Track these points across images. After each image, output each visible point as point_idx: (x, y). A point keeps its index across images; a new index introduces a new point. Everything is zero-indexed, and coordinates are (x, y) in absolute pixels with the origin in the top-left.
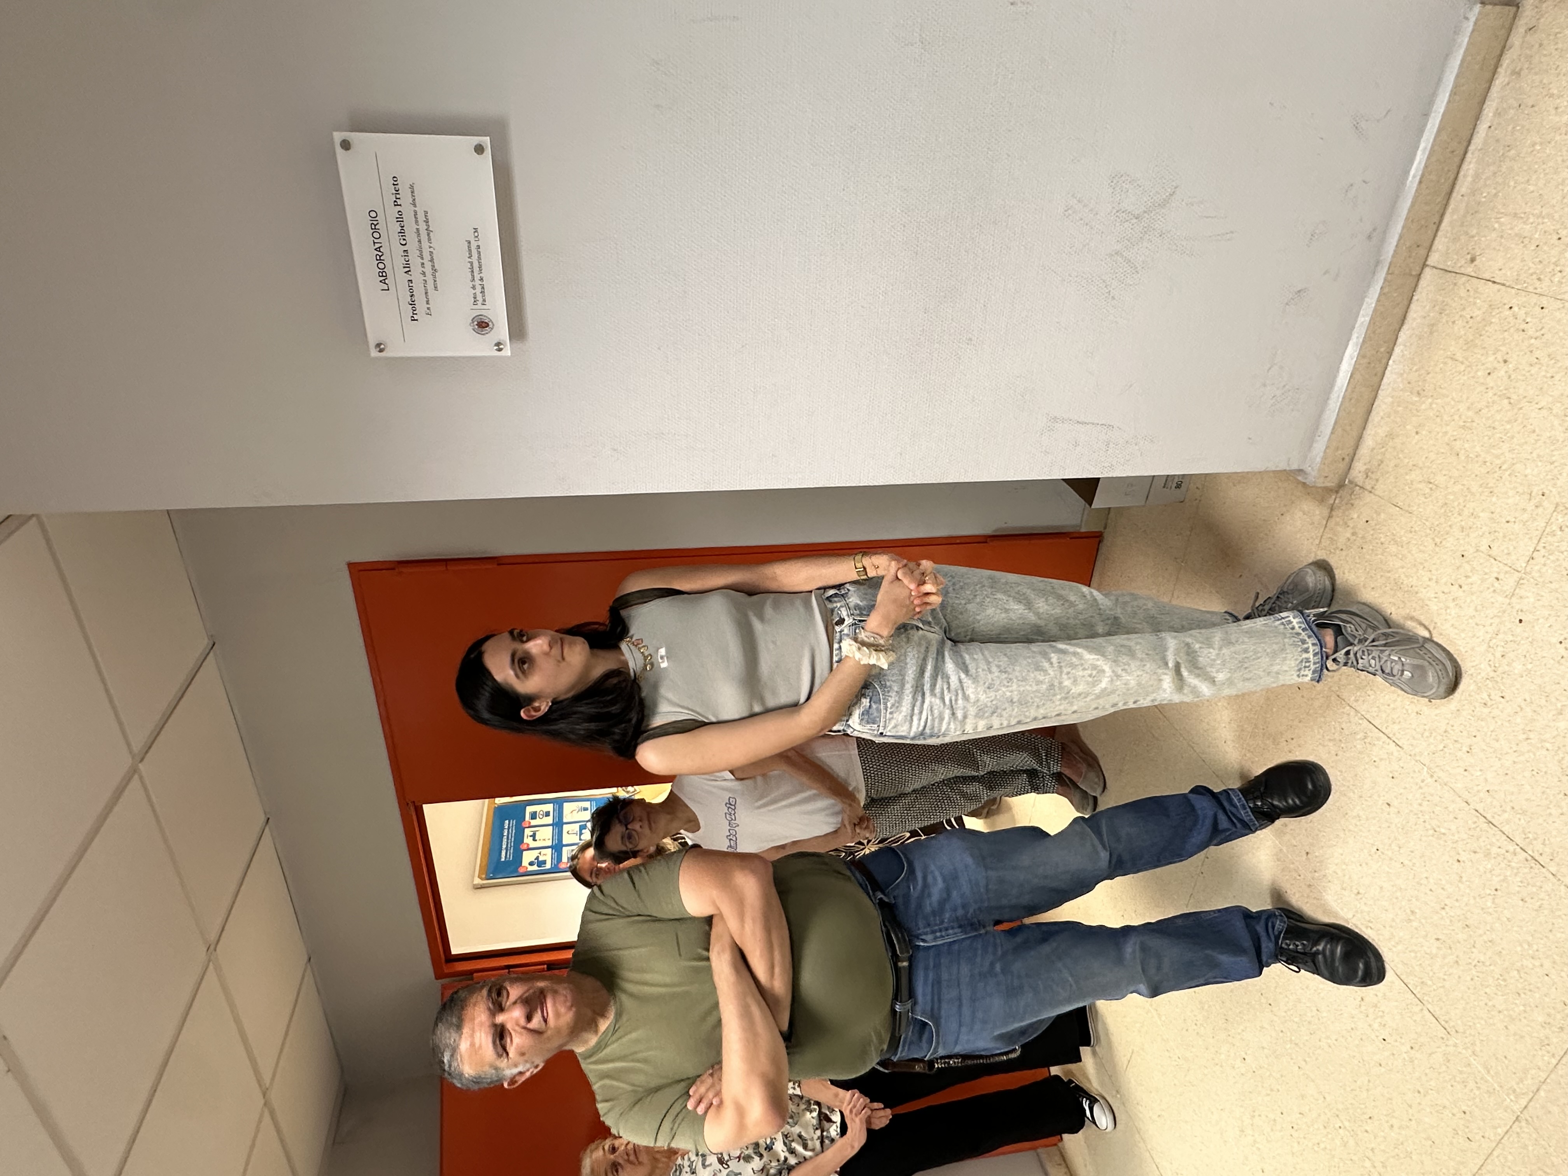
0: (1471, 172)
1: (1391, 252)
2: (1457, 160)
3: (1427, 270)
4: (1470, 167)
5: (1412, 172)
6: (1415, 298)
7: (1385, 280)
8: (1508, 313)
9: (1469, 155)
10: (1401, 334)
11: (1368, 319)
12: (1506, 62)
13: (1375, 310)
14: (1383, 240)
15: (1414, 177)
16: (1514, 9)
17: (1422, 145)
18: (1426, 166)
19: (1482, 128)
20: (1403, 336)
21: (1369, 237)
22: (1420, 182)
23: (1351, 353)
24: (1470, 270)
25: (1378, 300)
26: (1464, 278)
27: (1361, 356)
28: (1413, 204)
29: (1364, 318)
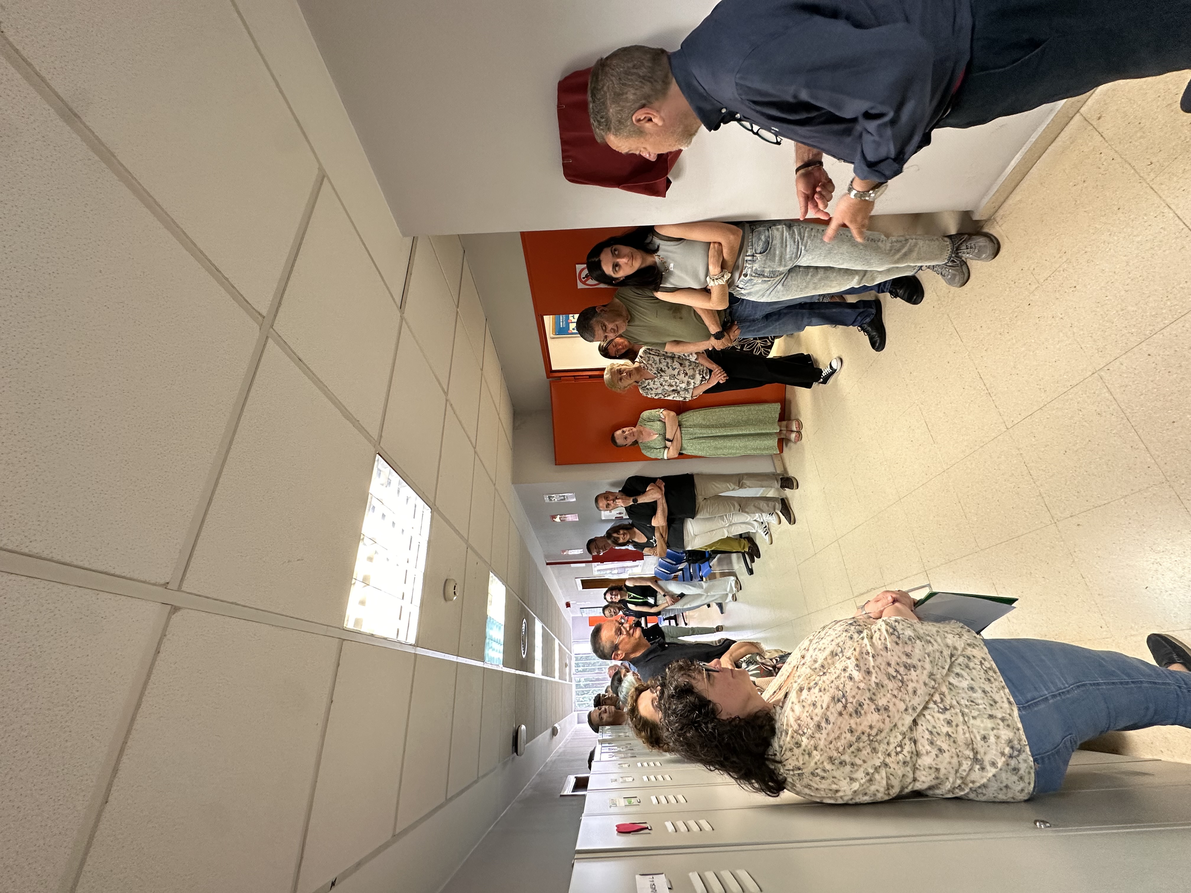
3: (1078, 114)
6: (1065, 129)
7: (1052, 120)
8: (1098, 155)
10: (1051, 146)
23: (1018, 157)
24: (1095, 124)
26: (1091, 127)
27: (1023, 158)
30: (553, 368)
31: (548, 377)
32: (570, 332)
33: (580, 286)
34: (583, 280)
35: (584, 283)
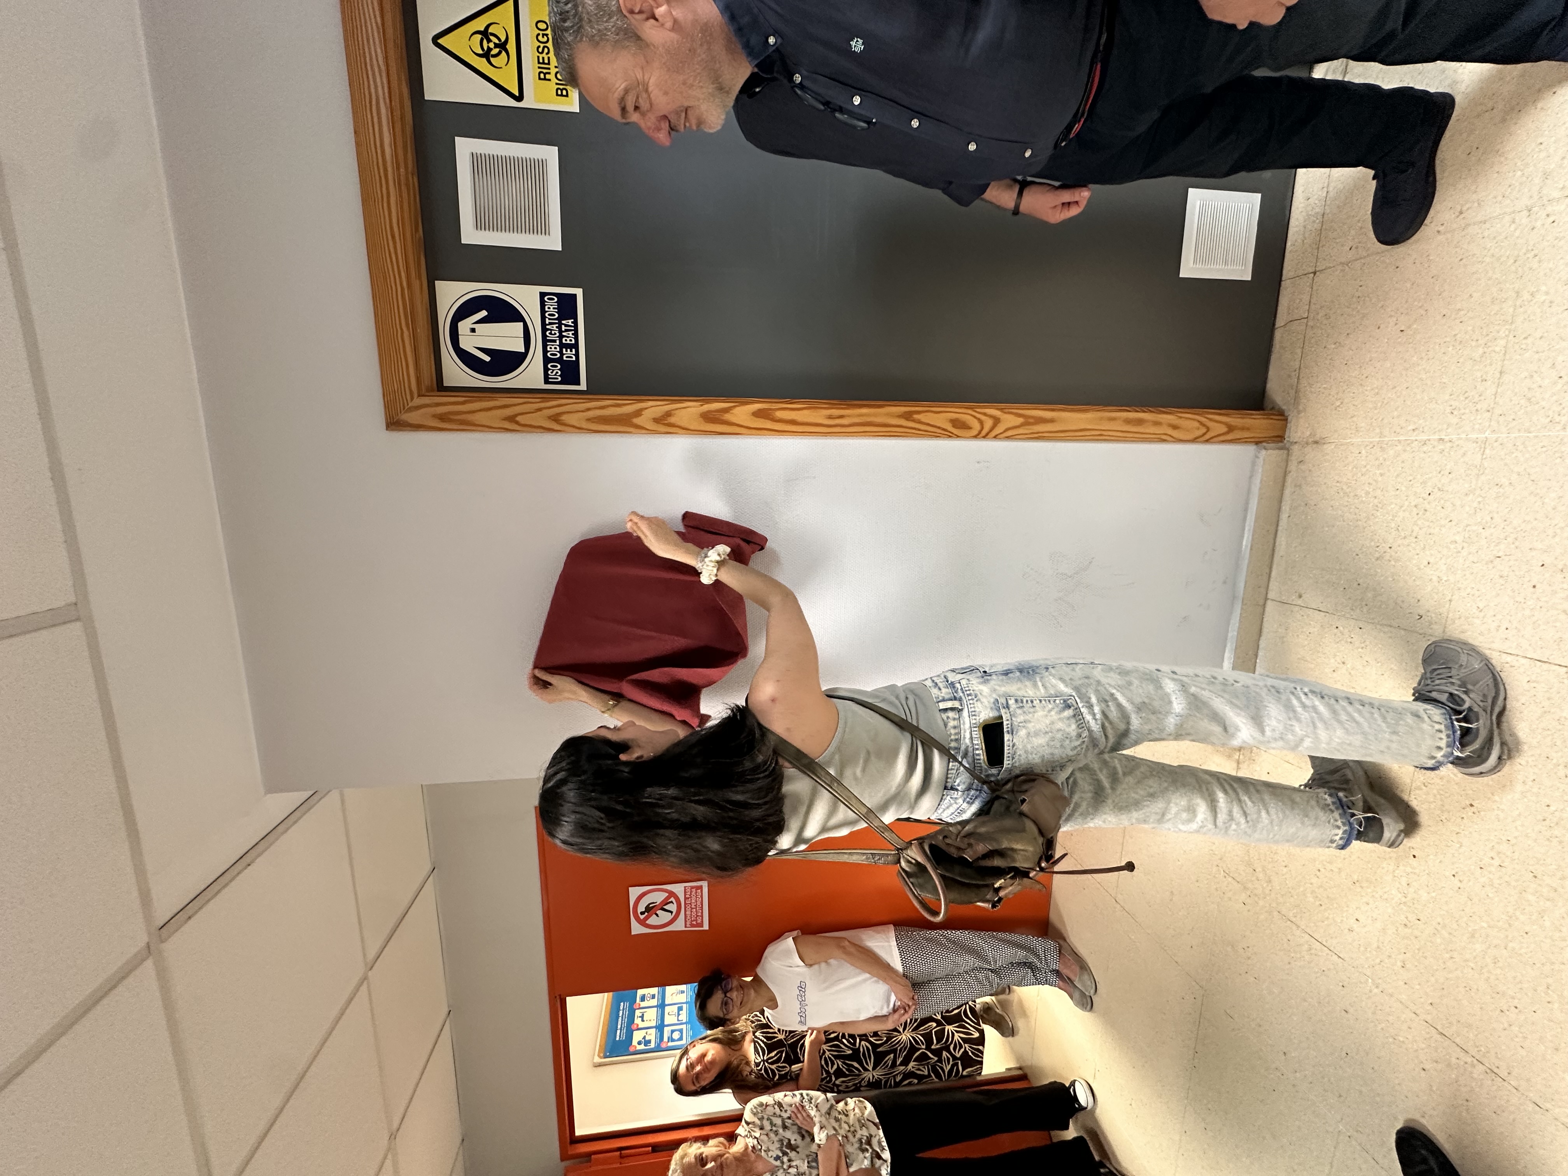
0: (1284, 543)
1: (1242, 592)
2: (1272, 536)
3: (1269, 603)
4: (1282, 540)
5: (1244, 543)
6: (1265, 620)
7: (1242, 609)
8: (1336, 630)
9: (1279, 533)
10: (1261, 642)
11: (1236, 633)
12: (1289, 479)
13: (1239, 628)
14: (1234, 584)
15: (1246, 546)
16: (1286, 452)
17: (1247, 529)
18: (1253, 540)
19: (1284, 516)
20: (1263, 643)
21: (1225, 582)
22: (1251, 549)
24: (1300, 602)
25: (1240, 621)
26: (1297, 608)
28: (1250, 562)
29: (1233, 634)
30: (579, 1132)
31: (564, 1157)
32: (632, 1049)
33: (637, 929)
34: (642, 917)
35: (643, 923)
